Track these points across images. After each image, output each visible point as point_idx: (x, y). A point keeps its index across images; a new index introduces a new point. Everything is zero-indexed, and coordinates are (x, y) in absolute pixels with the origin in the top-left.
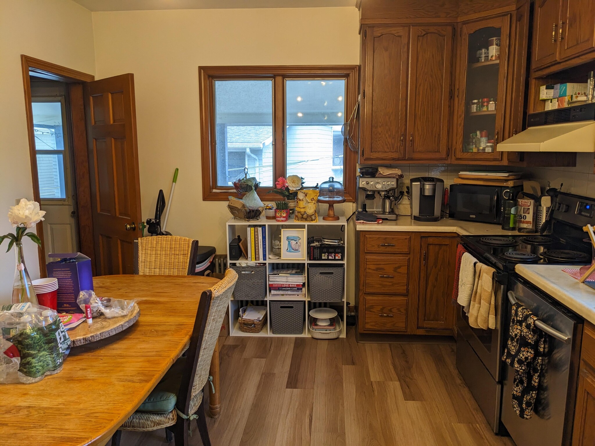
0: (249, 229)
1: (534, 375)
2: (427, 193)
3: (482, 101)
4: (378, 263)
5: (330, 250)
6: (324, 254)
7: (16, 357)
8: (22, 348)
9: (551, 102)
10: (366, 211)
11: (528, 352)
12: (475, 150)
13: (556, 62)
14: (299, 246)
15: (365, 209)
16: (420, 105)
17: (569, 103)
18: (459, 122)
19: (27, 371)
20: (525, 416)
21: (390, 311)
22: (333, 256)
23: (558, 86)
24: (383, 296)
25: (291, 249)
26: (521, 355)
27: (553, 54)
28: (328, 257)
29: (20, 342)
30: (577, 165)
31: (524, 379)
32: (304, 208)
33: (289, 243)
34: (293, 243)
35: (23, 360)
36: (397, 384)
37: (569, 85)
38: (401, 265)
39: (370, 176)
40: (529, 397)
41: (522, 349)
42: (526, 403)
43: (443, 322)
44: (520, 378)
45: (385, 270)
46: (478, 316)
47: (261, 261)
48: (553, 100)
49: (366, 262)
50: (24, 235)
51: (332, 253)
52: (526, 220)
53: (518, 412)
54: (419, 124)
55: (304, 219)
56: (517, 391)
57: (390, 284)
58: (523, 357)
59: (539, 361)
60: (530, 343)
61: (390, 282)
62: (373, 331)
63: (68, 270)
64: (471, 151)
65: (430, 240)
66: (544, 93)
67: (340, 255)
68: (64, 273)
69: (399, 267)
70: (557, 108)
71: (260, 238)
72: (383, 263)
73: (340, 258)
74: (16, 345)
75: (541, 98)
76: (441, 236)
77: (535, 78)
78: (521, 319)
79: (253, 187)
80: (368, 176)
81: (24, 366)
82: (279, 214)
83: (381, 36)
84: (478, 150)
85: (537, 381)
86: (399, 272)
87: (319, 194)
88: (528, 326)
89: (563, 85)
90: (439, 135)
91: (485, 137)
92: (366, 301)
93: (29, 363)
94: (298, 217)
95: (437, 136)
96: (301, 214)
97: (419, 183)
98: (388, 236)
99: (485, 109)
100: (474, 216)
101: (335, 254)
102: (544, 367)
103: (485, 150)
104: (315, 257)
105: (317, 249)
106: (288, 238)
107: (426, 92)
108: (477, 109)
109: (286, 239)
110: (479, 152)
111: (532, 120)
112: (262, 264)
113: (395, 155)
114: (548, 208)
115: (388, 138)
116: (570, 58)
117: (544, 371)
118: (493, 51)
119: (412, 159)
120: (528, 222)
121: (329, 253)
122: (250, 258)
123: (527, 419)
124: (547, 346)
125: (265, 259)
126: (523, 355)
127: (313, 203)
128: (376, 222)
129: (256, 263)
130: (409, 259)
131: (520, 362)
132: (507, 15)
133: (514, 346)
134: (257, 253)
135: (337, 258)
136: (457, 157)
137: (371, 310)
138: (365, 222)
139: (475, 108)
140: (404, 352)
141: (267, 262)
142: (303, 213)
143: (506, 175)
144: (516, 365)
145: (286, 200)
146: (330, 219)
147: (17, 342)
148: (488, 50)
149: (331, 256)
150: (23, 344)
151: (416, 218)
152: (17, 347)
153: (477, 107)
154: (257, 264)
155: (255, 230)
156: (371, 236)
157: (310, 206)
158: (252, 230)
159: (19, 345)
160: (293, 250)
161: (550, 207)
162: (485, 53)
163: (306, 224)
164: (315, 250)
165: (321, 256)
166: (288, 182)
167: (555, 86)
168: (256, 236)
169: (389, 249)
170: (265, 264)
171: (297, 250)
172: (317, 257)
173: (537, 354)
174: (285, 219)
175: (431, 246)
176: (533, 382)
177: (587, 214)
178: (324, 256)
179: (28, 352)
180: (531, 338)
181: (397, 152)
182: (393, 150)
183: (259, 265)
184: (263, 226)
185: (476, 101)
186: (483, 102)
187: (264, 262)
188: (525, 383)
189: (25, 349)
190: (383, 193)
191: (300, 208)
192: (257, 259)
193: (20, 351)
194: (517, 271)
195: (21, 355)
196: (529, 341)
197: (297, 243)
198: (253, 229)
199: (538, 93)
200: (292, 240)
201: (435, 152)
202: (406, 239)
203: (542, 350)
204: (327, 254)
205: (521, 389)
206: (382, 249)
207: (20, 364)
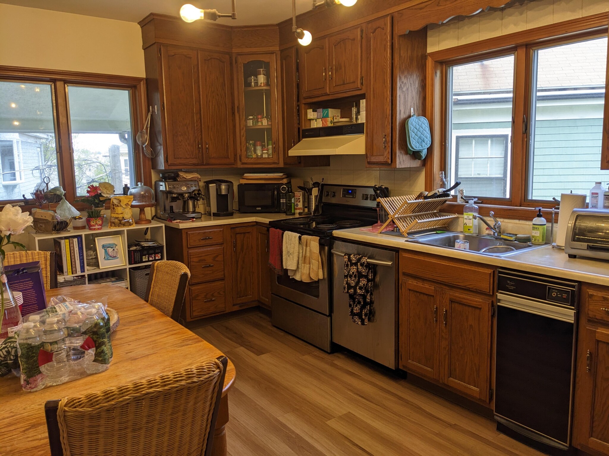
0: (62, 242)
1: (367, 295)
2: (223, 192)
3: (256, 118)
4: (200, 255)
5: (150, 252)
6: (144, 257)
7: (91, 348)
8: (97, 338)
9: (316, 121)
10: (173, 212)
11: (364, 280)
12: (254, 156)
13: (327, 94)
14: (117, 252)
15: (173, 210)
16: (211, 118)
17: (331, 122)
18: (242, 134)
19: (102, 359)
20: (365, 323)
21: (213, 295)
22: (154, 257)
23: (321, 110)
24: (204, 284)
25: (108, 257)
26: (361, 284)
27: (323, 88)
28: (149, 259)
29: (95, 333)
30: (330, 165)
31: (361, 300)
32: (122, 213)
33: (106, 251)
34: (110, 250)
35: (99, 350)
36: (242, 348)
37: (330, 110)
38: (218, 254)
39: (172, 181)
40: (366, 311)
41: (361, 280)
42: (365, 315)
43: (251, 296)
44: (358, 300)
45: (206, 260)
46: (310, 273)
47: (79, 273)
48: (317, 120)
49: (190, 256)
50: (10, 243)
51: (152, 254)
52: (298, 207)
53: (359, 323)
54: (211, 135)
55: (122, 224)
56: (356, 310)
57: (211, 272)
58: (362, 285)
59: (370, 285)
60: (364, 275)
61: (210, 271)
62: (200, 317)
63: (29, 280)
64: (251, 157)
65: (238, 230)
66: (311, 114)
67: (159, 255)
68: (23, 284)
69: (217, 256)
70: (321, 126)
71: (76, 249)
72: (204, 255)
73: (160, 258)
74: (91, 336)
75: (308, 118)
76: (244, 225)
77: (304, 104)
78: (355, 262)
79: (63, 196)
80: (171, 181)
81: (99, 355)
82: (93, 222)
83: (174, 55)
84: (257, 155)
85: (369, 298)
86: (217, 261)
87: (133, 199)
88: (362, 265)
89: (325, 110)
90: (227, 144)
91: (260, 146)
92: (192, 291)
93: (103, 352)
94: (114, 224)
95: (226, 144)
96: (119, 220)
97: (215, 185)
98: (207, 231)
99: (260, 124)
100: (260, 208)
101: (155, 254)
102: (372, 288)
103: (263, 156)
104: (136, 260)
105: (138, 253)
106: (103, 246)
107: (215, 108)
108: (253, 123)
109: (102, 247)
110: (258, 158)
111: (307, 133)
112: (80, 277)
113: (195, 161)
114: (316, 196)
115: (188, 146)
116: (339, 92)
117: (372, 291)
118: (262, 79)
119: (208, 164)
120: (299, 209)
121: (150, 255)
122: (66, 272)
123: (366, 325)
124: (372, 274)
125: (83, 270)
126: (362, 283)
127: (129, 208)
128: (191, 221)
129: (73, 277)
130: (224, 247)
131: (361, 288)
132: (273, 53)
133: (353, 280)
134: (74, 266)
135: (157, 258)
136: (243, 162)
137: (197, 298)
138: (181, 221)
139: (252, 123)
140: (227, 328)
141: (86, 273)
142: (121, 219)
143: (281, 174)
144: (359, 291)
145: (93, 208)
146: (144, 222)
147: (92, 333)
148: (257, 77)
149: (151, 257)
150: (99, 333)
151: (215, 215)
152: (92, 338)
153: (253, 122)
154: (75, 278)
155: (70, 241)
156: (192, 232)
157: (127, 211)
158: (67, 242)
159: (94, 336)
160: (111, 257)
161: (318, 195)
162: (254, 80)
163: (125, 229)
164: (136, 254)
165: (142, 259)
166: (101, 189)
167: (318, 110)
168: (72, 248)
169: (208, 242)
170: (84, 275)
171: (115, 257)
172: (138, 260)
173: (369, 281)
174: (100, 227)
175: (238, 235)
176: (367, 300)
177: (350, 196)
178: (145, 259)
179: (103, 340)
180: (364, 271)
181: (196, 158)
182: (193, 156)
183: (77, 278)
184: (79, 237)
185: (251, 117)
186: (258, 119)
187: (83, 274)
188: (362, 302)
189: (101, 339)
190: (187, 195)
191: (117, 214)
192: (75, 272)
193: (95, 342)
194: (334, 235)
195: (97, 345)
196: (363, 274)
197: (114, 250)
198: (67, 240)
199: (306, 114)
200: (108, 247)
201: (226, 158)
202: (220, 231)
203: (370, 277)
204: (147, 256)
205: (359, 307)
206: (203, 243)
207: (95, 354)
